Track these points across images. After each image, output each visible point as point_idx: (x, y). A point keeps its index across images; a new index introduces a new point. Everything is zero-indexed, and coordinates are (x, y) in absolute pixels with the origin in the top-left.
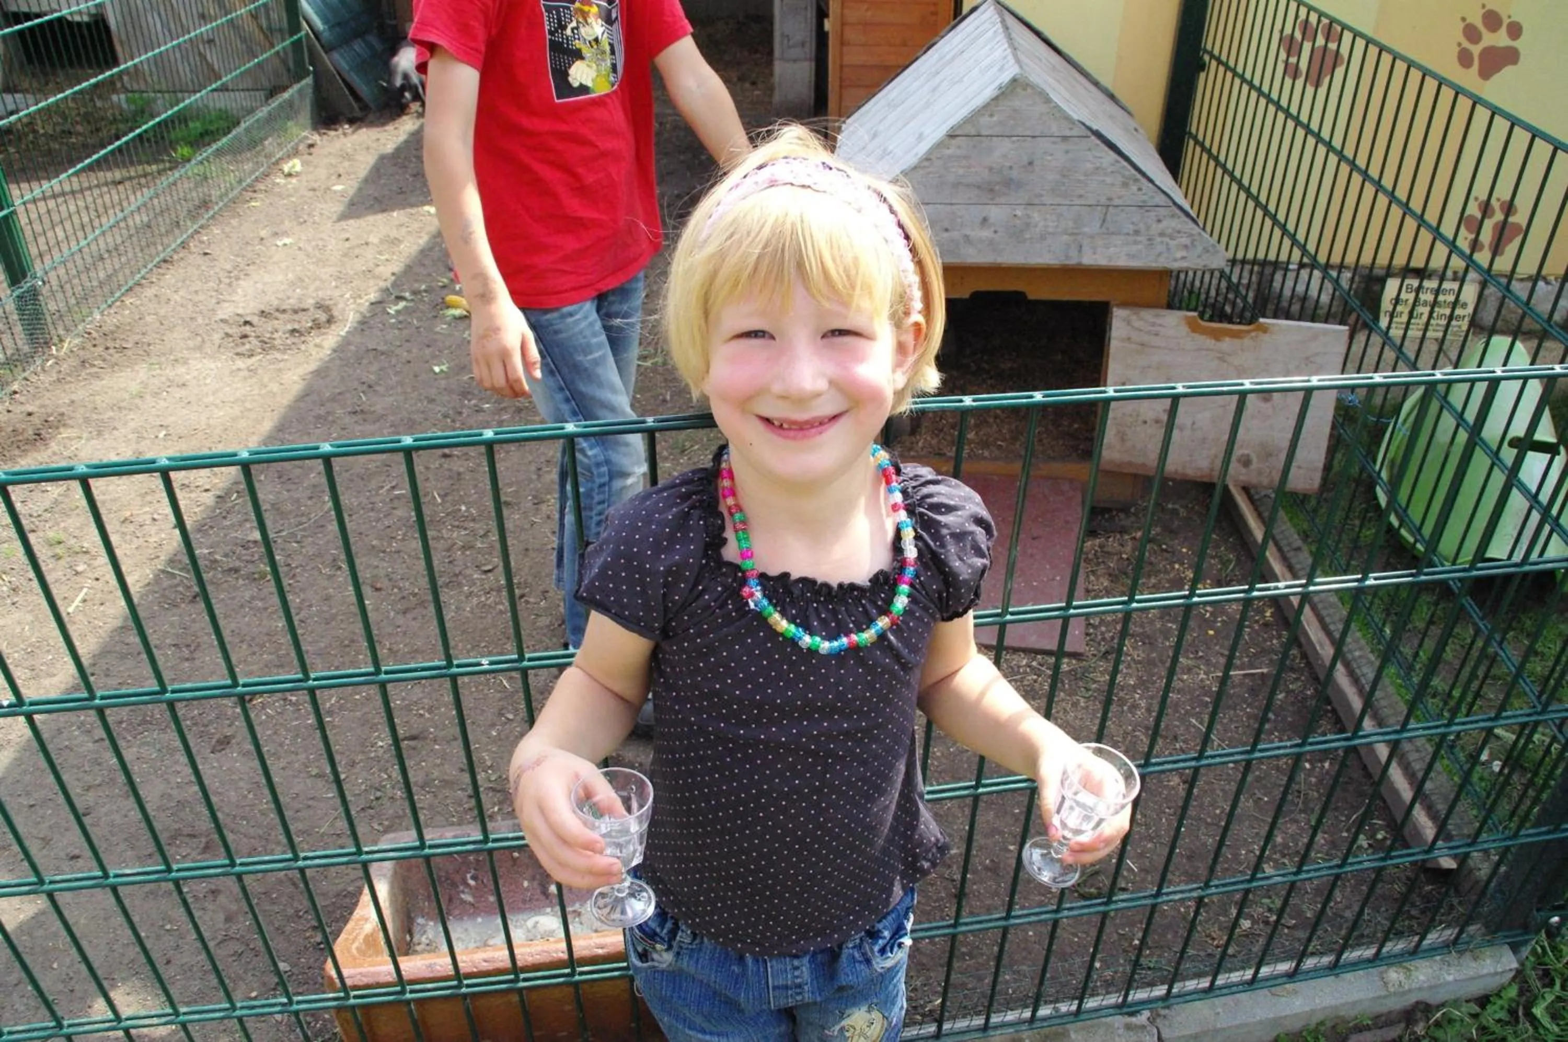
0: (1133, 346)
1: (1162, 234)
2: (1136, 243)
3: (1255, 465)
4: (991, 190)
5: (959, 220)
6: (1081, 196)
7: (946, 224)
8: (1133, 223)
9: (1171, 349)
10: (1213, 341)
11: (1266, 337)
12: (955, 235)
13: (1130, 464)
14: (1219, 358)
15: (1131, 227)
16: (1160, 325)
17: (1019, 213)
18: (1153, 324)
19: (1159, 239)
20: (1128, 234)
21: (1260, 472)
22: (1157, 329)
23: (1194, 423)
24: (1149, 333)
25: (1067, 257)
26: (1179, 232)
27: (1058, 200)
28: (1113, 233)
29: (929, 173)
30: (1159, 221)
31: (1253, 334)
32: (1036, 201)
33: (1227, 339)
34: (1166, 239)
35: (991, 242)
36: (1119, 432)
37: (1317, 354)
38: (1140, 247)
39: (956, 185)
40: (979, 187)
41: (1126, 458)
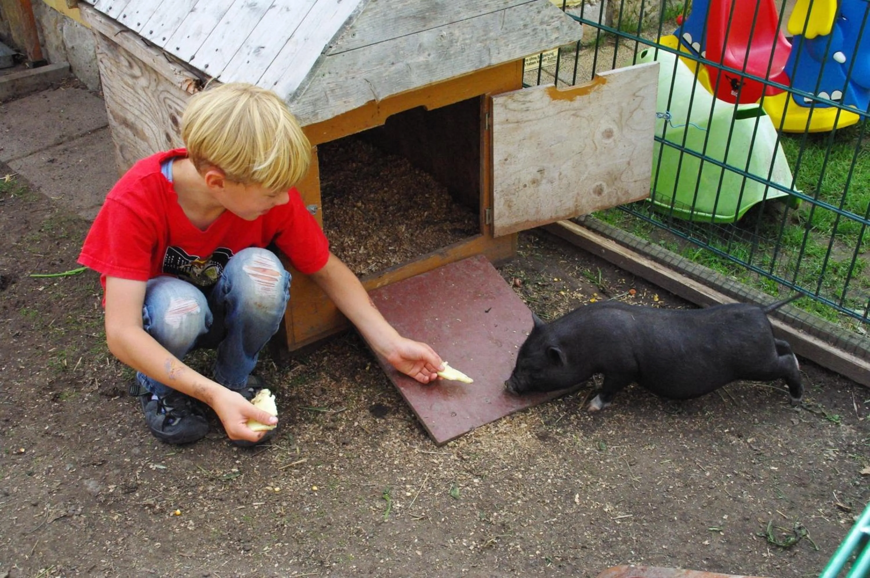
0: (511, 125)
1: (542, 23)
2: (525, 35)
3: (606, 191)
4: (424, 18)
5: (402, 52)
6: (486, 6)
7: (392, 59)
8: (522, 19)
9: (539, 119)
10: (569, 102)
11: (605, 87)
12: (400, 66)
13: (517, 224)
14: (573, 115)
15: (522, 22)
16: (530, 102)
17: (444, 33)
18: (524, 103)
19: (540, 28)
20: (520, 29)
21: (609, 195)
22: (528, 105)
23: (561, 174)
24: (522, 111)
25: (481, 62)
26: (552, 18)
27: (471, 14)
28: (510, 31)
29: (376, 14)
30: (539, 12)
31: (596, 87)
32: (456, 19)
33: (578, 97)
34: (545, 26)
35: (427, 65)
36: (506, 201)
37: (640, 89)
38: (528, 38)
39: (397, 19)
40: (414, 17)
41: (514, 221)
